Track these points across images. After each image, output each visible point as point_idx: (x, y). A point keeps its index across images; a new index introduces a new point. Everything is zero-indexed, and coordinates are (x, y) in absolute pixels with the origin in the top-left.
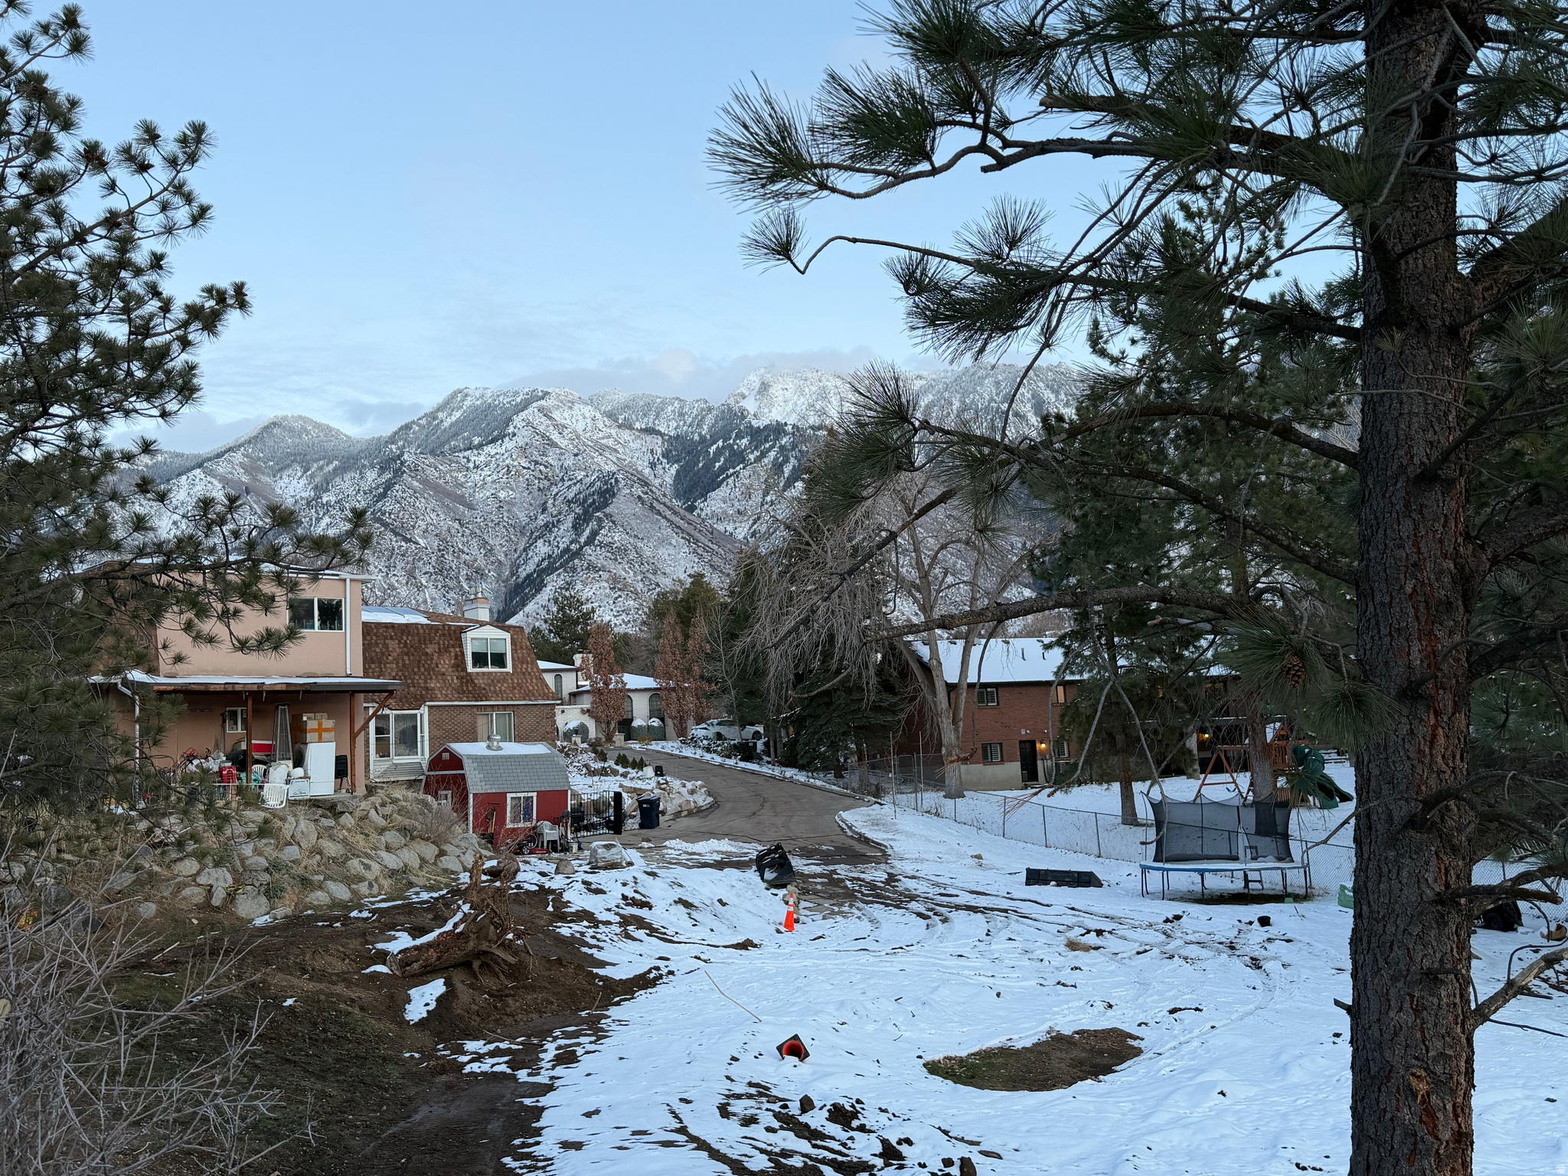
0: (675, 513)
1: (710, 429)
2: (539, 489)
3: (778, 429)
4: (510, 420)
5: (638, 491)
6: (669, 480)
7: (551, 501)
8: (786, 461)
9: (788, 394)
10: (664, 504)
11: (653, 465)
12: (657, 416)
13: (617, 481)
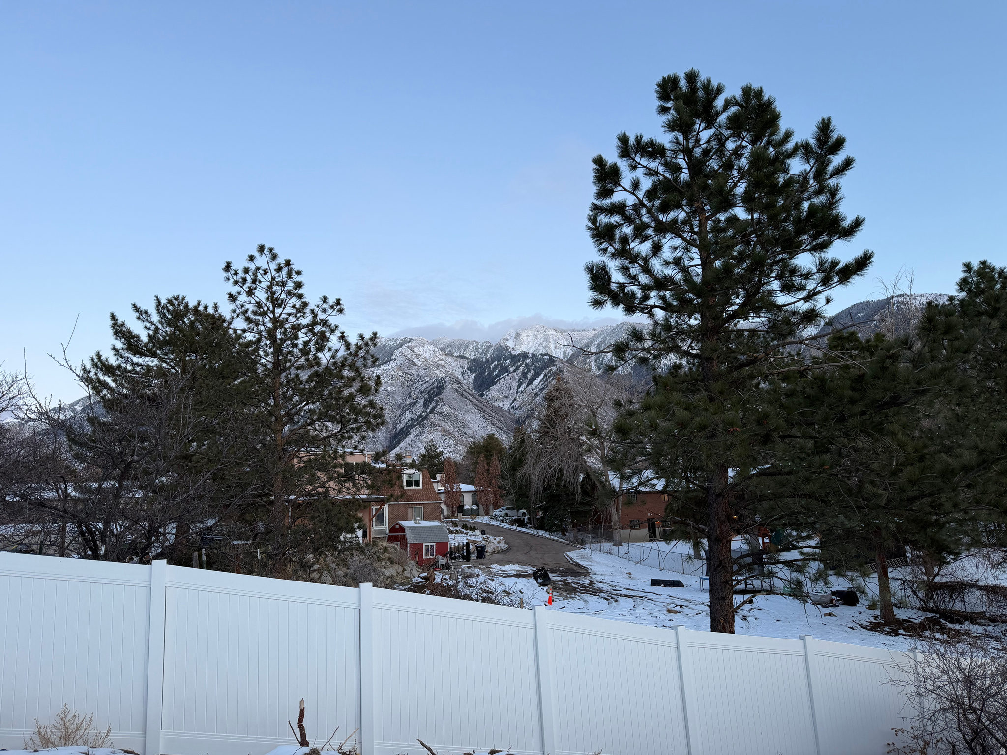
0: (474, 397)
1: (491, 356)
2: (407, 386)
3: (524, 356)
4: (394, 352)
5: (456, 386)
6: (471, 381)
7: (413, 392)
8: (529, 371)
9: (529, 338)
10: (469, 393)
11: (463, 374)
12: (465, 350)
13: (445, 381)
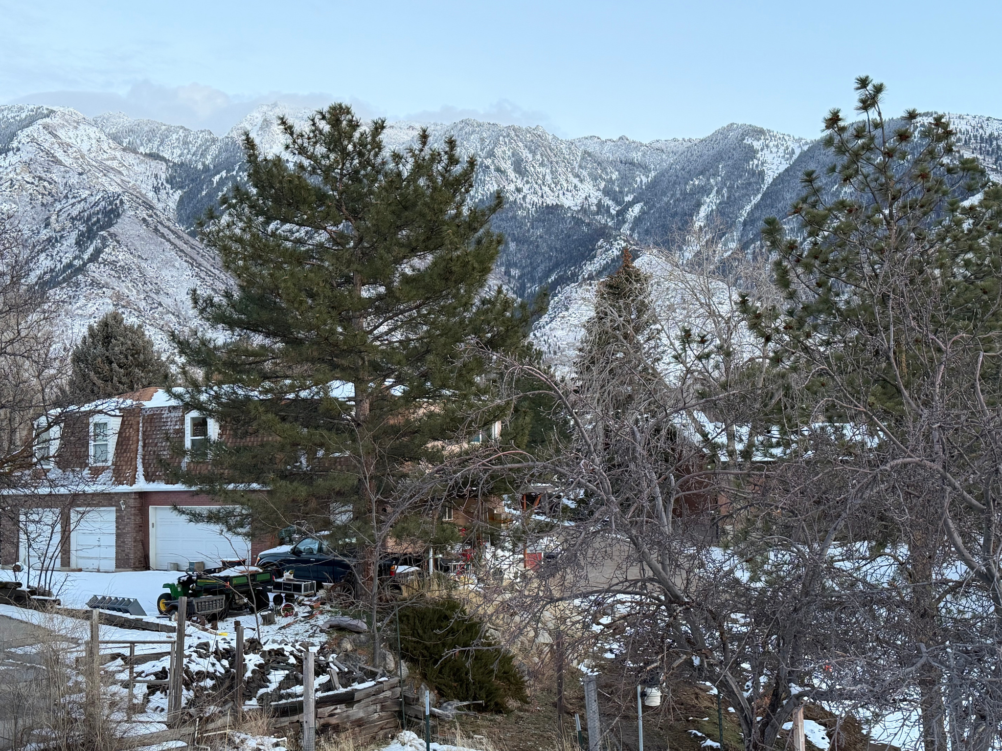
0: (179, 237)
1: (214, 159)
2: (43, 205)
4: (14, 135)
5: (143, 213)
6: (172, 205)
7: (54, 217)
10: (169, 229)
11: (156, 190)
12: (162, 143)
13: (122, 202)
